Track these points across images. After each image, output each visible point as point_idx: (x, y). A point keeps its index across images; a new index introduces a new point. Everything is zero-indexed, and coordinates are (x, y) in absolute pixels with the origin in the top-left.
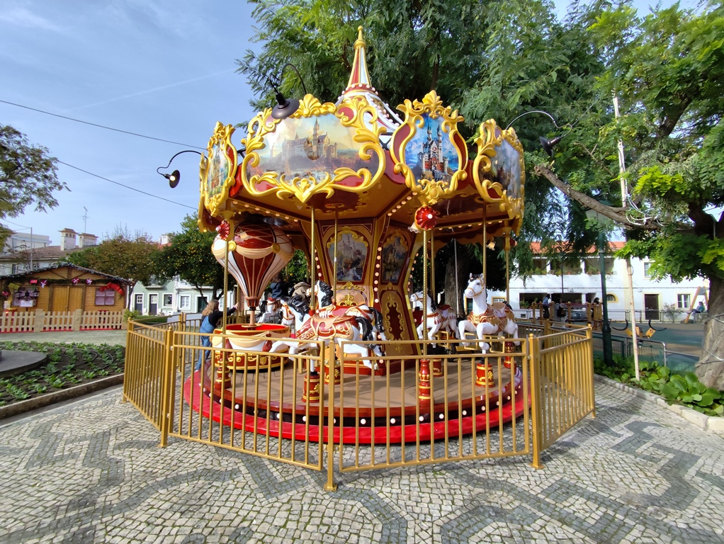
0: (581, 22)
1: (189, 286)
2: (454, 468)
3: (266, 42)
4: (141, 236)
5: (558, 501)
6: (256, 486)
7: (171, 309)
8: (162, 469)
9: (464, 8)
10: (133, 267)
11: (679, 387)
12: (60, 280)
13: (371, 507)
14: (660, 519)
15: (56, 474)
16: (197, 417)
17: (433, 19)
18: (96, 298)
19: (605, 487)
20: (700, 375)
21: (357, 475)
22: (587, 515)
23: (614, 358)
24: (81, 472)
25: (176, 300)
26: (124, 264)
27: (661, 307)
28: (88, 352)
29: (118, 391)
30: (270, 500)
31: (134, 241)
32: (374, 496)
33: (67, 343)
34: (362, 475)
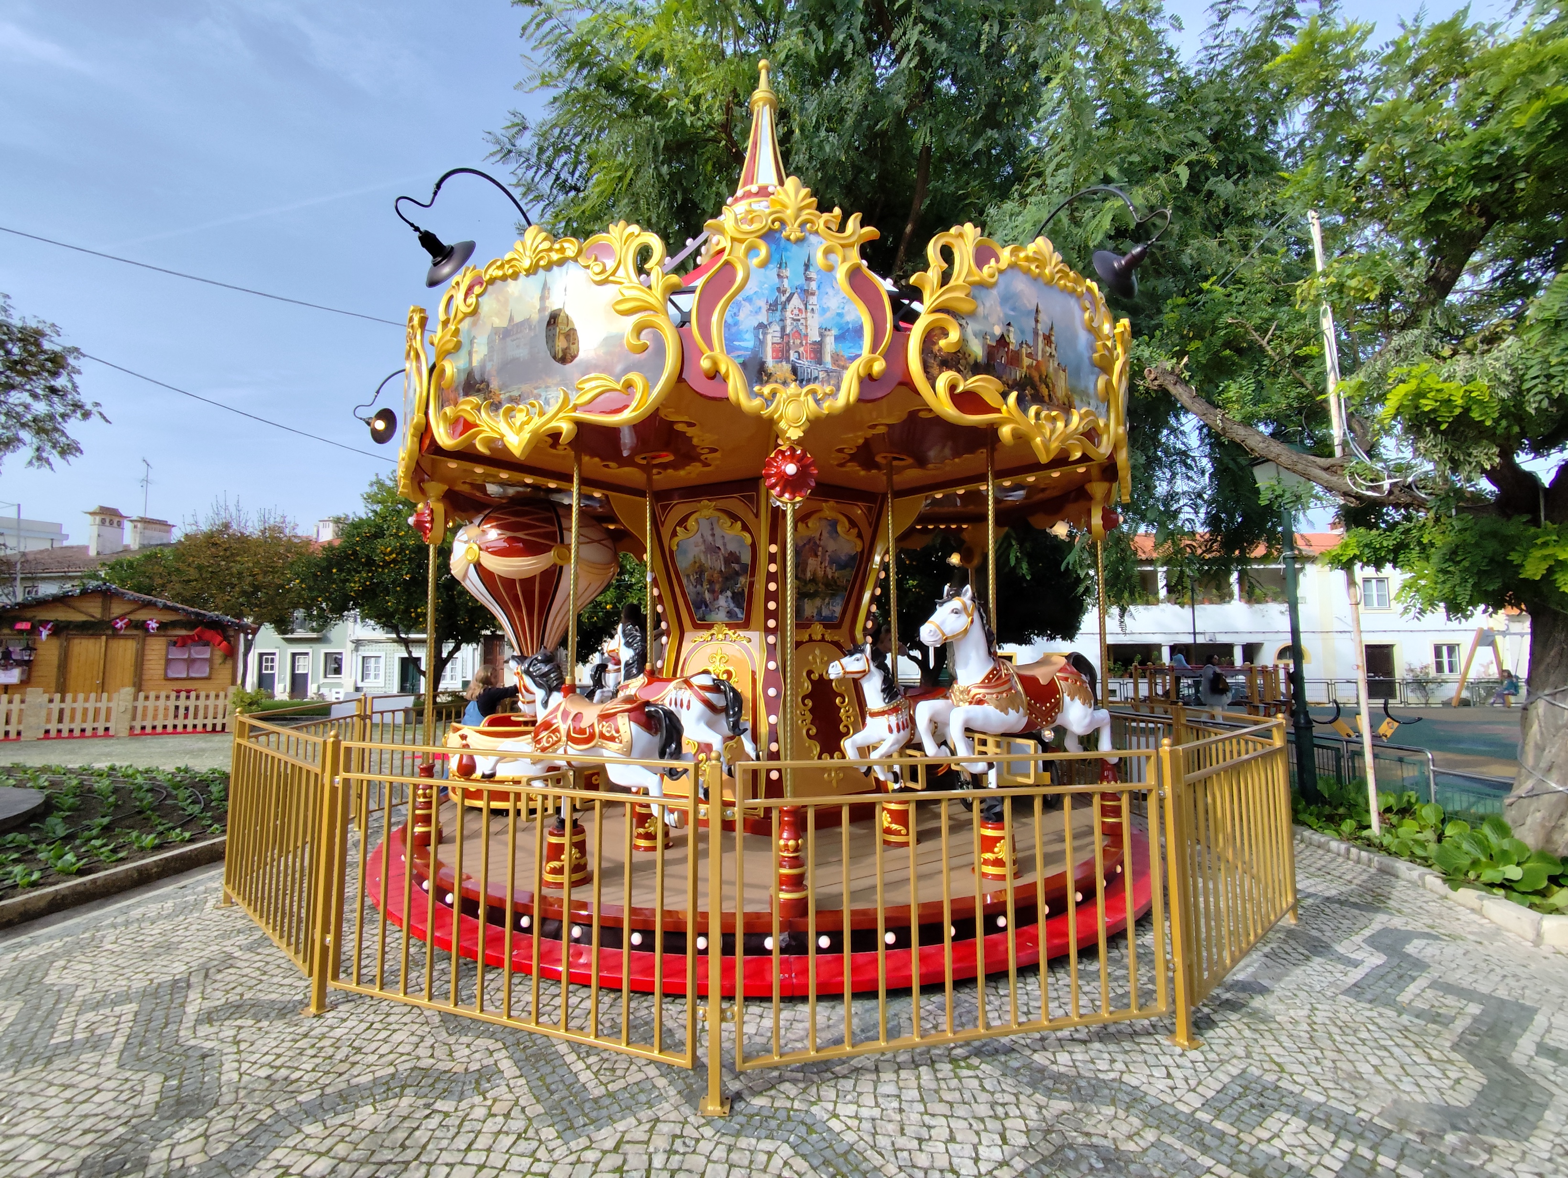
0: (1230, 66)
1: (380, 634)
2: (997, 1051)
3: (556, 92)
4: (272, 521)
5: (1242, 1126)
6: (539, 1109)
7: (340, 685)
8: (313, 1070)
9: (986, 27)
10: (254, 593)
11: (1472, 850)
12: (85, 623)
13: (812, 1154)
14: (1477, 1163)
15: (52, 1091)
16: (397, 937)
17: (921, 49)
18: (168, 661)
19: (1343, 1089)
20: (1514, 822)
21: (775, 1074)
22: (1314, 1159)
23: (1321, 786)
24: (112, 1084)
25: (351, 663)
26: (233, 586)
27: (1400, 672)
28: (146, 787)
29: (212, 879)
30: (573, 1145)
31: (257, 534)
32: (818, 1127)
33: (97, 766)
34: (788, 1074)
